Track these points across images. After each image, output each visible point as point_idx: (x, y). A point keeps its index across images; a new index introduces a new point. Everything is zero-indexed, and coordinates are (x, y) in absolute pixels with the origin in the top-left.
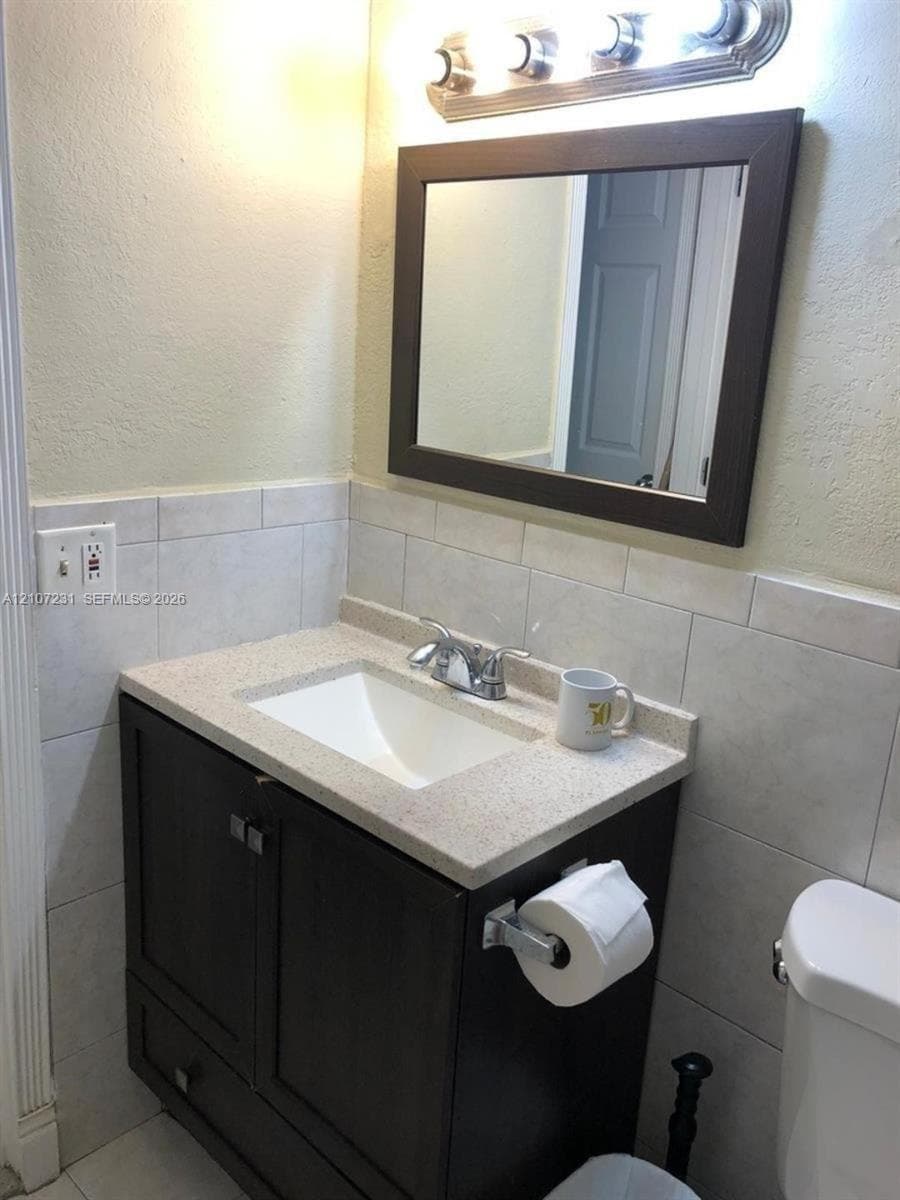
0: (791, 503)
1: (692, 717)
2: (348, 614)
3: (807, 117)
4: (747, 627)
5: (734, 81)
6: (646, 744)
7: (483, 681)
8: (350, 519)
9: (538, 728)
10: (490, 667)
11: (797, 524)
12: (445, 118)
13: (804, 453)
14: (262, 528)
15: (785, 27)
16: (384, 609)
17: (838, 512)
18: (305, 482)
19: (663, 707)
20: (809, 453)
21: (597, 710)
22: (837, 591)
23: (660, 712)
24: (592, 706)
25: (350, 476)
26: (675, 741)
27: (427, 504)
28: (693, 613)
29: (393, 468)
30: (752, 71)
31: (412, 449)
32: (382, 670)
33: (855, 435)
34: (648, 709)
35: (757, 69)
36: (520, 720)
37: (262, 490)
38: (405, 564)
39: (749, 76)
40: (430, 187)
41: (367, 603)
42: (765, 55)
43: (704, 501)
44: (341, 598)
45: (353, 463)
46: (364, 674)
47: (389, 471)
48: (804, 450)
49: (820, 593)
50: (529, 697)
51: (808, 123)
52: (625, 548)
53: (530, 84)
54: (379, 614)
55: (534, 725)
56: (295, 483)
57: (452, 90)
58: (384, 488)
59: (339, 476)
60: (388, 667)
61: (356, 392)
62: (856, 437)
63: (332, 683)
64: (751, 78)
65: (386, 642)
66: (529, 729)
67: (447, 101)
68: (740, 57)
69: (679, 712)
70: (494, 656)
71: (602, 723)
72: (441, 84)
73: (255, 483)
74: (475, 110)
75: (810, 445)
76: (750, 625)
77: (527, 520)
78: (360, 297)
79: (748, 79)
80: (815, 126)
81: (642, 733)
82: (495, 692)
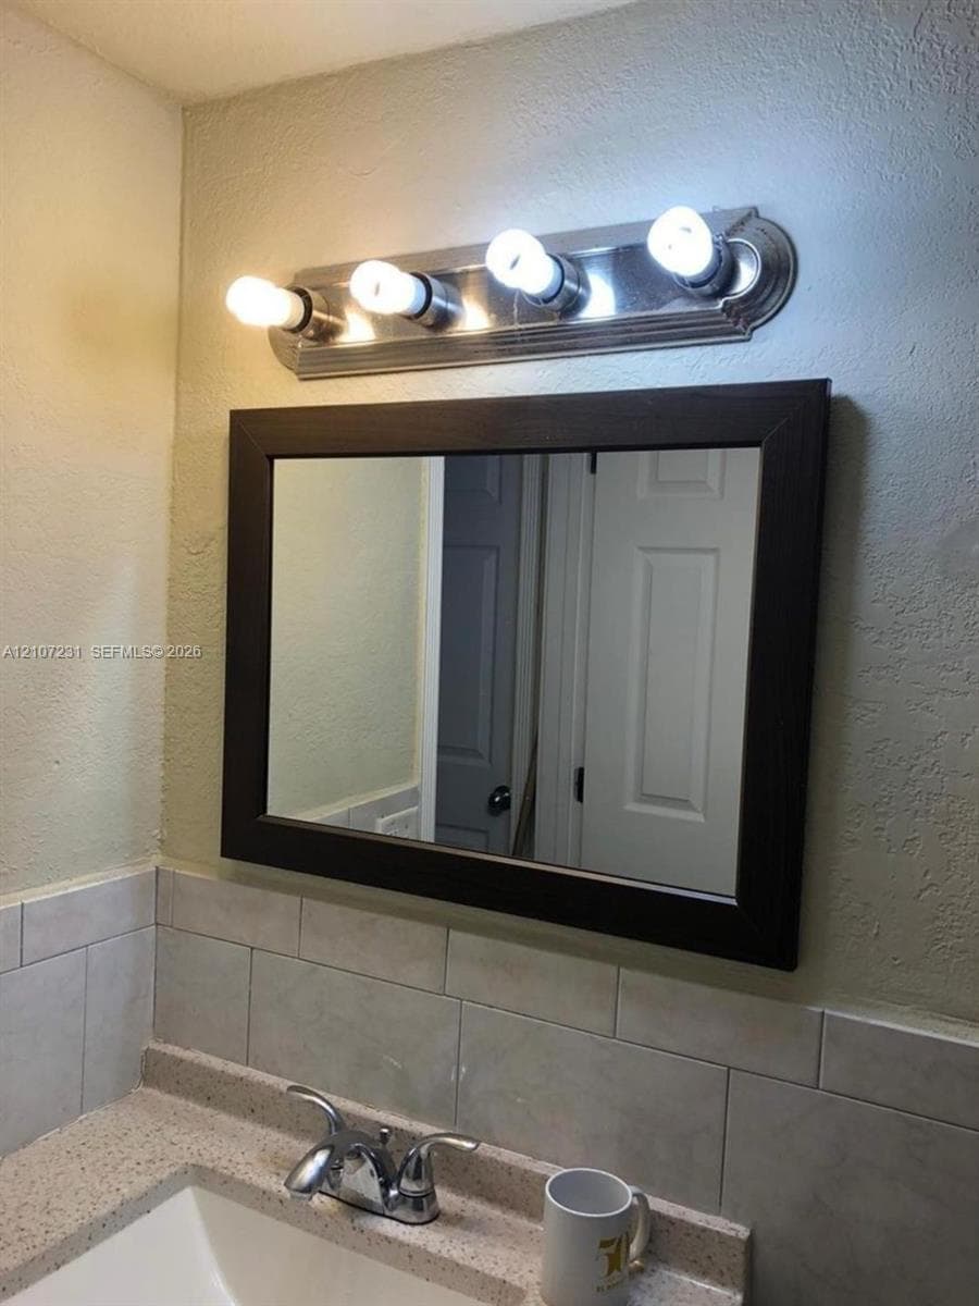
0: (866, 904)
1: (743, 1232)
2: (156, 1073)
3: (835, 390)
4: (818, 1088)
5: (723, 342)
6: (677, 1283)
7: (400, 1193)
8: (157, 924)
9: (508, 1279)
10: (412, 1165)
11: (877, 934)
12: (297, 374)
13: (877, 833)
14: (21, 966)
15: (789, 285)
16: (216, 1063)
17: (938, 918)
18: (90, 881)
19: (696, 1217)
20: (885, 833)
21: (611, 1250)
22: (951, 1034)
23: (694, 1226)
24: (604, 1244)
25: (157, 859)
26: (722, 1273)
27: (284, 902)
28: (729, 1068)
29: (230, 848)
30: (748, 331)
31: (260, 822)
32: (227, 1181)
33: (951, 809)
34: (671, 1222)
35: (755, 328)
36: (474, 1264)
37: (22, 905)
38: (250, 992)
39: (746, 337)
40: (277, 462)
41: (188, 1055)
42: (766, 313)
43: (734, 902)
44: (145, 1048)
45: (162, 841)
46: (197, 1188)
47: (222, 855)
48: (877, 829)
49: (927, 1037)
50: (474, 1207)
51: (835, 398)
52: (612, 970)
53: (423, 335)
54: (211, 1073)
55: (499, 1272)
56: (74, 886)
57: (311, 339)
58: (213, 878)
59: (139, 863)
60: (239, 1176)
61: (166, 738)
62: (954, 812)
63: (146, 1218)
64: (749, 340)
65: (223, 1117)
66: (493, 1280)
67: (302, 353)
68: (733, 313)
69: (719, 1224)
70: (418, 1151)
71: (619, 1270)
72: (294, 331)
73: (12, 895)
74: (343, 365)
75: (884, 823)
76: (821, 1086)
77: (450, 926)
78: (170, 608)
79: (743, 341)
80: (845, 402)
81: (665, 1262)
82: (423, 1209)
